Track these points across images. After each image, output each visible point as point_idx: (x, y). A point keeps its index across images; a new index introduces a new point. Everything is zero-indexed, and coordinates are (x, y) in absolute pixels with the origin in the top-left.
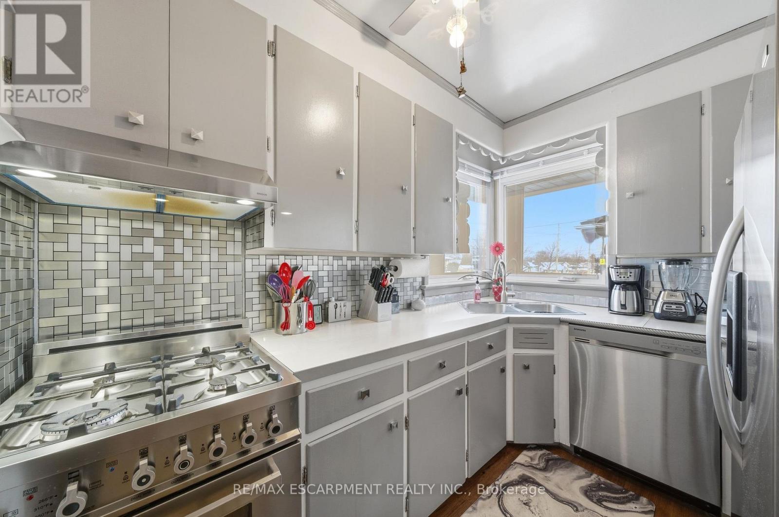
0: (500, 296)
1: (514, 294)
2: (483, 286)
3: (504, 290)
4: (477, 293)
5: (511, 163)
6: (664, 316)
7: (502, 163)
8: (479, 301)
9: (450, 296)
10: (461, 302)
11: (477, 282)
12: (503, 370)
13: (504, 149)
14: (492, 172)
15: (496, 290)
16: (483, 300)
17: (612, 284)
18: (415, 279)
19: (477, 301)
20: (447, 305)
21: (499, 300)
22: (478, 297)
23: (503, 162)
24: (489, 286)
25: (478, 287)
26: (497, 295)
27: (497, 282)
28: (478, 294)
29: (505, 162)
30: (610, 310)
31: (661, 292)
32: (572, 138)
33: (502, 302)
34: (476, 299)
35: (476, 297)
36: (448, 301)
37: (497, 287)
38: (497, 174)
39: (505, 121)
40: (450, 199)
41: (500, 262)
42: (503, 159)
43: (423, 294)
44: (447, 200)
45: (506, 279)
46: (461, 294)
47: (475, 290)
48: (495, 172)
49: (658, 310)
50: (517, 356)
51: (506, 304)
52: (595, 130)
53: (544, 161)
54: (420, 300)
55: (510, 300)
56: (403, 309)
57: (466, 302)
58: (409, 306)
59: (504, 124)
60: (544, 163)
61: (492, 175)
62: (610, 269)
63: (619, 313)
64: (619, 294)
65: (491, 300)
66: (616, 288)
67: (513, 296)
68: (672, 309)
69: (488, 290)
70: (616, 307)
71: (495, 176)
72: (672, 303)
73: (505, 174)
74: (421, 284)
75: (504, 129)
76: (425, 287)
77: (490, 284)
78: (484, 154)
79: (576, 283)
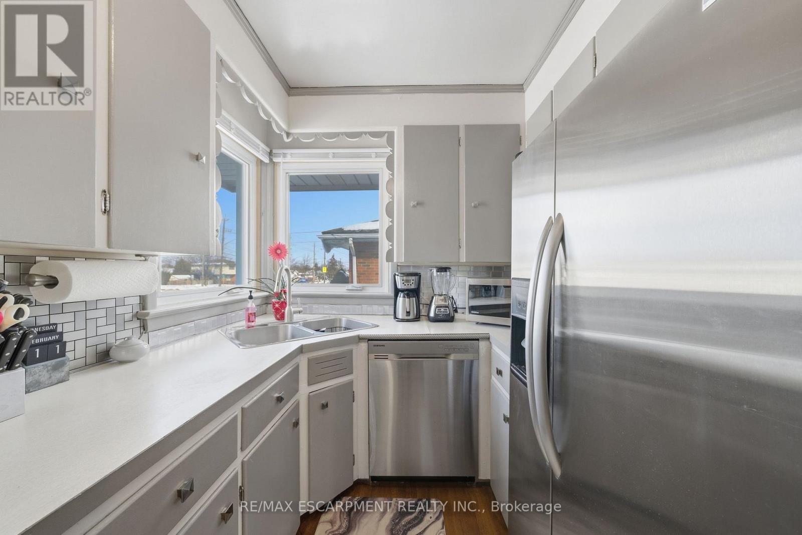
0: (283, 314)
1: (301, 309)
2: (259, 302)
3: (290, 305)
4: (250, 312)
5: (296, 144)
6: (436, 320)
7: (286, 140)
8: (253, 324)
9: (205, 321)
10: (224, 328)
11: (251, 297)
12: (296, 424)
13: (290, 121)
14: (271, 151)
15: (277, 305)
16: (259, 321)
17: (397, 291)
18: (120, 302)
19: (249, 323)
20: (198, 338)
21: (282, 317)
22: (252, 318)
23: (288, 138)
24: (266, 300)
25: (251, 305)
26: (279, 313)
27: (278, 295)
28: (251, 314)
29: (289, 140)
30: (395, 317)
31: (433, 297)
32: (366, 133)
33: (286, 320)
34: (249, 321)
35: (249, 319)
36: (198, 331)
37: (278, 303)
38: (277, 155)
39: (292, 86)
40: (204, 158)
41: (284, 269)
42: (288, 134)
43: (144, 327)
44: (197, 158)
45: (292, 290)
46: (224, 316)
47: (248, 309)
48: (274, 151)
49: (432, 314)
50: (313, 395)
51: (292, 323)
52: (385, 132)
53: (333, 153)
54: (135, 340)
55: (296, 317)
56: (87, 366)
57: (232, 329)
58: (104, 357)
59: (292, 89)
60: (335, 156)
61: (270, 154)
62: (396, 276)
63: (403, 320)
64: (404, 302)
65: (270, 319)
66: (401, 295)
67: (300, 312)
68: (441, 312)
69: (264, 306)
70: (400, 314)
71: (275, 157)
72: (441, 307)
73: (289, 159)
74: (137, 309)
75: (289, 95)
76: (148, 314)
77: (267, 297)
78: (262, 115)
79: (363, 291)
